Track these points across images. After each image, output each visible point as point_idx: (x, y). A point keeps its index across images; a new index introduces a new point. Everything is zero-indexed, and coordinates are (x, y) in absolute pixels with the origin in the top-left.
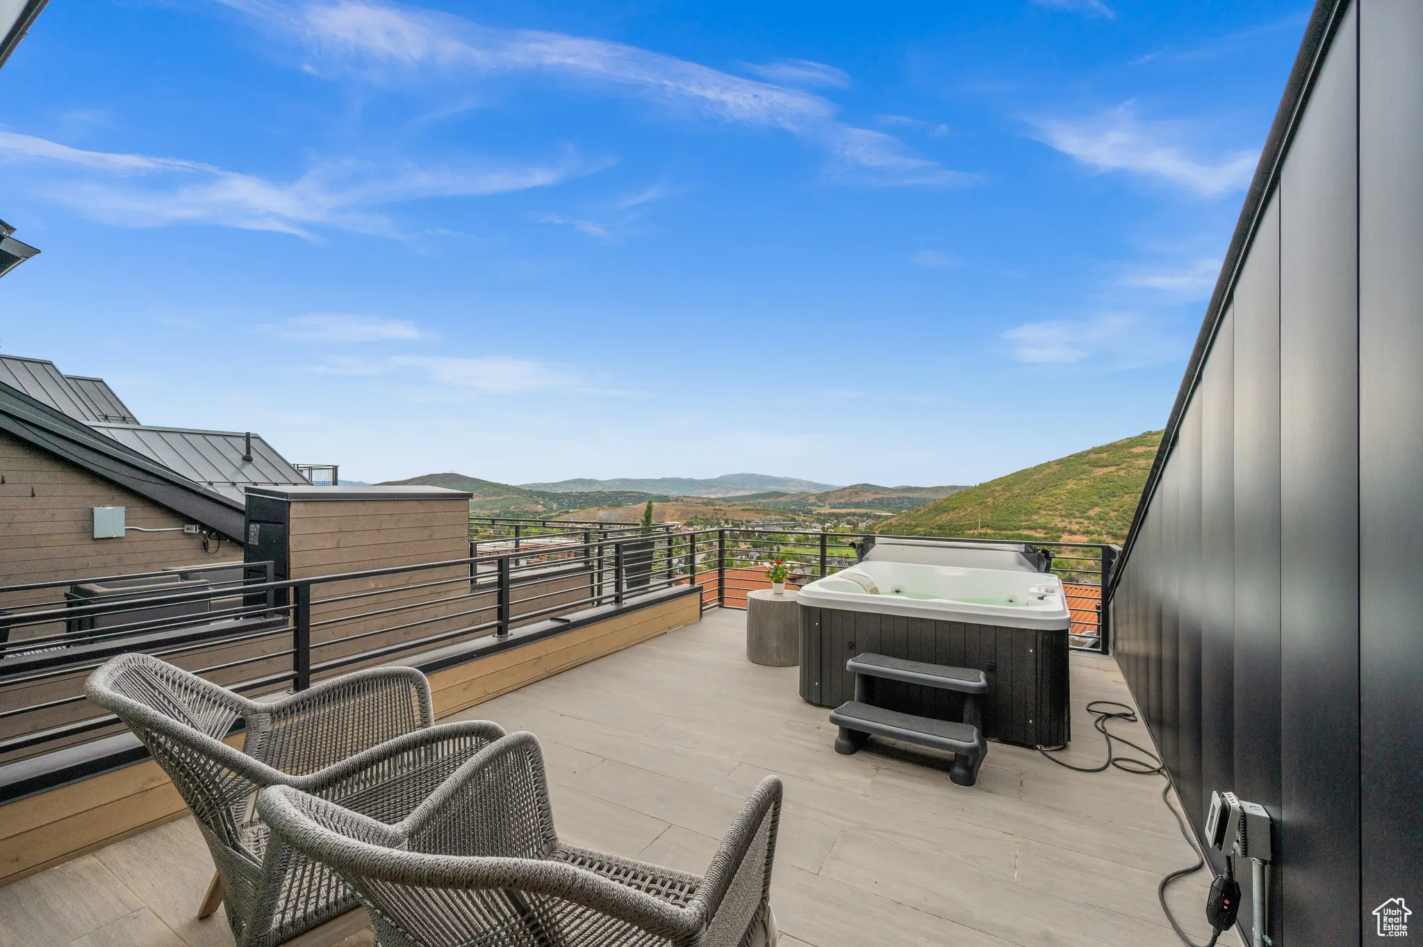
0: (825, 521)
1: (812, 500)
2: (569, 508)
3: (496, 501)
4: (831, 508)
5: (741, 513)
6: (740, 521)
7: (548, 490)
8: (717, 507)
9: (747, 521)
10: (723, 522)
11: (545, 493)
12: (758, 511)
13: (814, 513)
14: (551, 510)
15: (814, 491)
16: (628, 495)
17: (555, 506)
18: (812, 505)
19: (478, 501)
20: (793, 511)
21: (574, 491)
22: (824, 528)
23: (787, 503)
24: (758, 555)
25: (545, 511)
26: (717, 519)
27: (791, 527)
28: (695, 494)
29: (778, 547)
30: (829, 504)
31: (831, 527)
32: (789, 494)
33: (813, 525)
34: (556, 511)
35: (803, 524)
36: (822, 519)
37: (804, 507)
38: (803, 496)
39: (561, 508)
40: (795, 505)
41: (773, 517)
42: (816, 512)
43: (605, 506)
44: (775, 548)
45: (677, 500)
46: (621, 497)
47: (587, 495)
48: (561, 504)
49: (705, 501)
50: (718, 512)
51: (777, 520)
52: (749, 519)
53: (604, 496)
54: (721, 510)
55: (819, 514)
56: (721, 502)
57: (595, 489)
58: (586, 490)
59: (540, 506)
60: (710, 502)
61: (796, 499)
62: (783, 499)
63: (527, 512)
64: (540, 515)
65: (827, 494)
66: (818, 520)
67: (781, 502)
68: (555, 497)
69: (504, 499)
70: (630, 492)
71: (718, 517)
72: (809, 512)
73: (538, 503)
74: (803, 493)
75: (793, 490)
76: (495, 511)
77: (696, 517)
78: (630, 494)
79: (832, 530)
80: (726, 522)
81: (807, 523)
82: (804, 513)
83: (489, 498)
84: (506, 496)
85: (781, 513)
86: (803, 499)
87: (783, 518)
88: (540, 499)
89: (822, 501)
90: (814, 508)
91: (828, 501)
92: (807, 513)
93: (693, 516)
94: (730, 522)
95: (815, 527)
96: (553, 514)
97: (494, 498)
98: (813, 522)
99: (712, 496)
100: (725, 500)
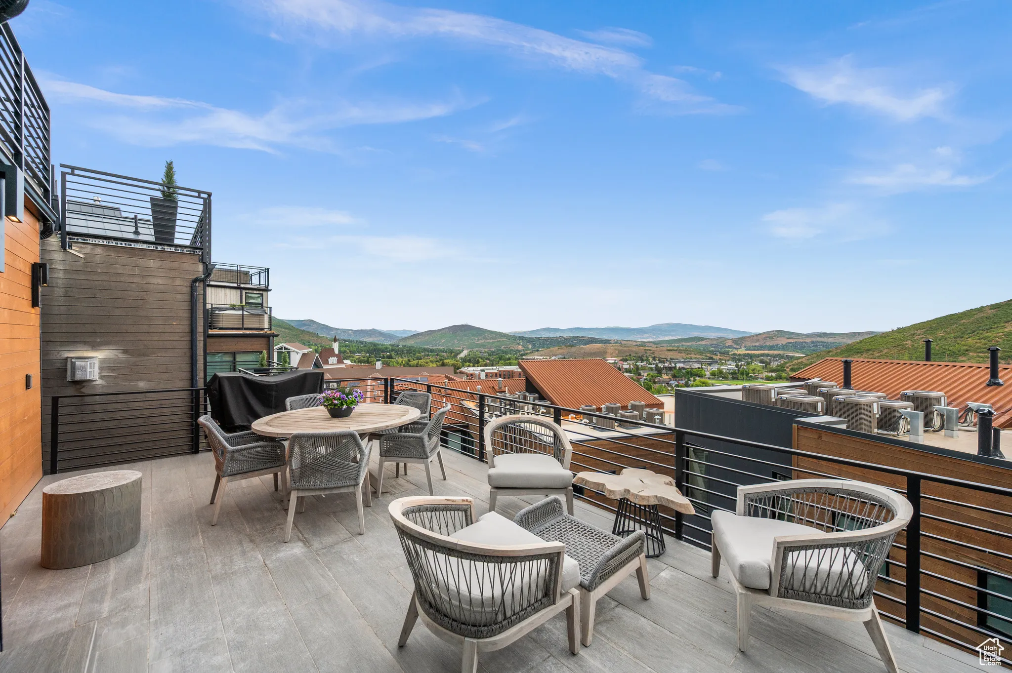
0: (740, 360)
1: (729, 343)
2: (540, 347)
3: (493, 343)
4: (746, 350)
5: (666, 353)
6: (665, 359)
7: (526, 336)
8: (647, 348)
9: (671, 359)
10: (651, 359)
11: (524, 337)
12: (680, 351)
13: (730, 354)
14: (528, 349)
15: (731, 336)
16: (580, 339)
17: (530, 346)
18: (729, 347)
19: (482, 343)
20: (712, 352)
21: (543, 336)
22: (738, 365)
23: (706, 345)
24: (676, 383)
25: (523, 350)
26: (647, 357)
27: (708, 364)
28: (632, 338)
29: (694, 378)
30: (745, 347)
31: (744, 365)
32: (709, 339)
33: (728, 363)
34: (530, 350)
35: (719, 362)
36: (736, 359)
37: (721, 349)
38: (721, 340)
39: (534, 348)
40: (715, 347)
41: (693, 356)
42: (732, 353)
43: (563, 346)
44: (692, 379)
45: (616, 342)
46: (575, 340)
47: (552, 339)
48: (534, 345)
49: (639, 343)
50: (648, 351)
51: (696, 358)
52: (672, 357)
53: (563, 339)
54: (650, 350)
55: (734, 354)
56: (651, 344)
57: (558, 335)
58: (552, 335)
59: (520, 347)
60: (643, 344)
61: (715, 342)
62: (703, 343)
63: (512, 350)
64: (519, 352)
65: (742, 338)
66: (734, 359)
67: (701, 345)
68: (530, 340)
69: (497, 341)
70: (582, 337)
71: (648, 355)
72: (727, 353)
73: (519, 344)
74: (721, 338)
75: (713, 335)
76: (492, 349)
77: (630, 355)
78: (582, 339)
79: (745, 367)
80: (654, 359)
81: (723, 361)
82: (720, 353)
83: (488, 341)
84: (498, 340)
85: (701, 353)
86: (721, 342)
87: (701, 357)
88: (521, 341)
89: (738, 344)
90: (730, 350)
91: (744, 345)
92: (724, 354)
93: (628, 354)
94: (657, 359)
95: (730, 365)
96: (528, 352)
97: (491, 341)
98: (728, 360)
99: (645, 340)
100: (654, 343)
